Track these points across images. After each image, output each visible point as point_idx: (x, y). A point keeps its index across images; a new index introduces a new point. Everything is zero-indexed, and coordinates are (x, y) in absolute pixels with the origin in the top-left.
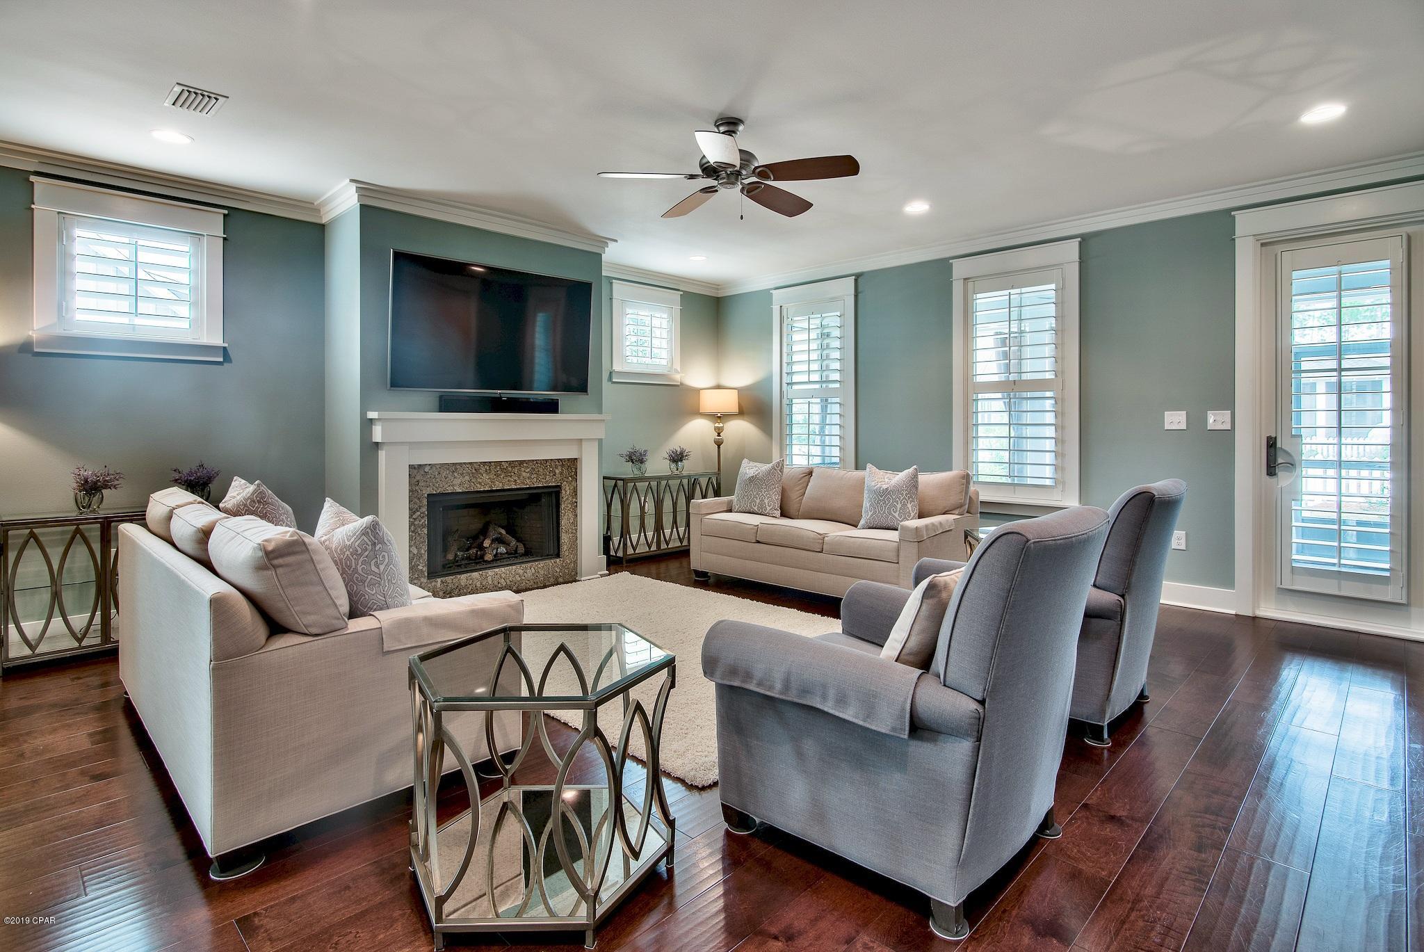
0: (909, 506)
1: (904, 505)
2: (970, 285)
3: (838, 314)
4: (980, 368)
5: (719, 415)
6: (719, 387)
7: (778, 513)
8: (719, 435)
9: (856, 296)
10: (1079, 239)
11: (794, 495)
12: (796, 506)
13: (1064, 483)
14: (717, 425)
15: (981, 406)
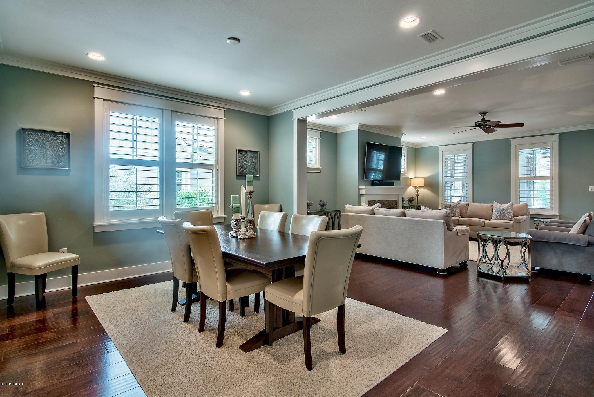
0: (511, 213)
1: (510, 213)
2: (518, 147)
3: (466, 154)
4: (520, 173)
5: (417, 187)
6: (416, 178)
7: (460, 216)
8: (417, 193)
9: (473, 149)
10: (559, 134)
11: (464, 211)
12: (465, 214)
13: (553, 208)
14: (417, 190)
15: (521, 184)
